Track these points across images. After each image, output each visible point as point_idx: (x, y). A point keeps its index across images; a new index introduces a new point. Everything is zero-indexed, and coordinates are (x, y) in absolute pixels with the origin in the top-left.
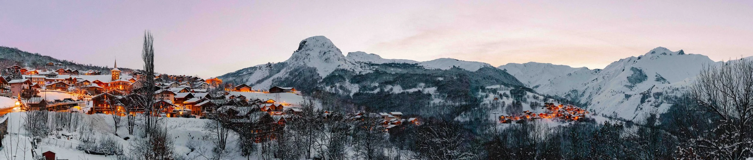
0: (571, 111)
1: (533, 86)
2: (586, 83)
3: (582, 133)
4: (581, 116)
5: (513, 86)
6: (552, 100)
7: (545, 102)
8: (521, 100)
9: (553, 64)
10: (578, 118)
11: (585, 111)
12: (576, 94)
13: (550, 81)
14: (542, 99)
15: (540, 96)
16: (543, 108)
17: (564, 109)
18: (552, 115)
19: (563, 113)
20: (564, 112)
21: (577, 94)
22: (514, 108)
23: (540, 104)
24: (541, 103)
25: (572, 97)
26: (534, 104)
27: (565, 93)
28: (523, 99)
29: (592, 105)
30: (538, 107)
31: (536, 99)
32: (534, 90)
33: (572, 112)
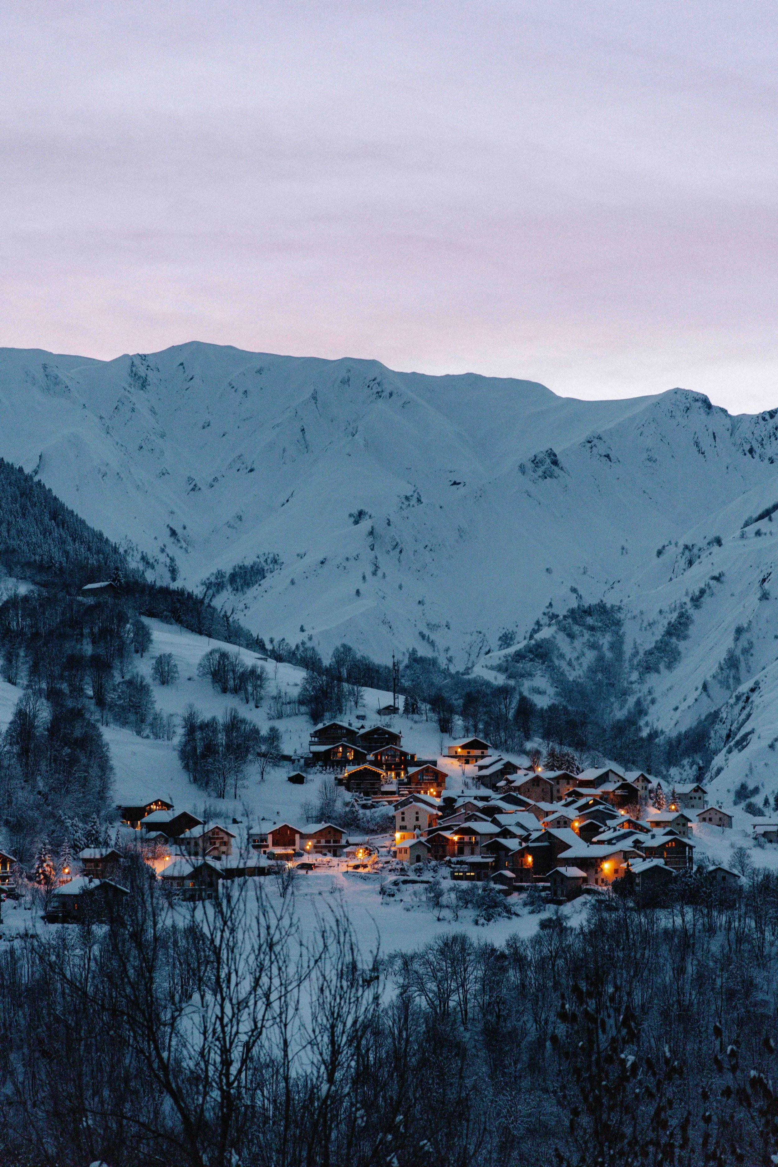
0: (557, 806)
1: (207, 572)
2: (701, 543)
3: (665, 1014)
4: (651, 852)
5: (29, 564)
6: (385, 698)
7: (315, 717)
8: (100, 701)
9: (391, 368)
10: (628, 871)
11: (685, 800)
12: (605, 640)
13: (365, 525)
14: (295, 692)
15: (270, 665)
16: (297, 780)
17: (496, 789)
18: (381, 840)
19: (485, 827)
20: (491, 812)
21: (617, 646)
22: (29, 776)
23: (274, 736)
24: (281, 725)
25: (572, 676)
26: (221, 738)
27: (506, 640)
28: (111, 696)
29: (755, 745)
30: (252, 769)
31: (236, 691)
32: (218, 602)
33: (571, 813)
